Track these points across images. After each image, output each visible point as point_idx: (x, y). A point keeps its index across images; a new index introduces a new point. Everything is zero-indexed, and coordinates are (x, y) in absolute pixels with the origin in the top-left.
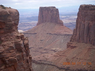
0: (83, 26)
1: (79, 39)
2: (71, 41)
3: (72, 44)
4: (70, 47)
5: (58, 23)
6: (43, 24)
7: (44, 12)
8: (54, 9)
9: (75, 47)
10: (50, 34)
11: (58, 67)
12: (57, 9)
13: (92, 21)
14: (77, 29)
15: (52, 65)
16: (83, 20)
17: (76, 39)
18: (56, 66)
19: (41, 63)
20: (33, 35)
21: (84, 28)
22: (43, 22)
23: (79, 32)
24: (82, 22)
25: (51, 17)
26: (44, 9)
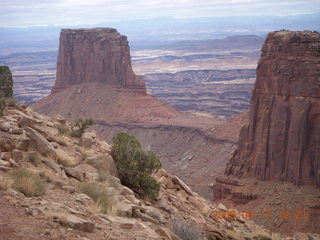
0: (285, 115)
1: (267, 165)
2: (230, 172)
4: (229, 197)
5: (126, 86)
6: (74, 88)
7: (75, 47)
8: (112, 36)
10: (103, 123)
12: (124, 38)
14: (255, 125)
16: (284, 92)
17: (253, 167)
21: (288, 123)
22: (73, 81)
23: (265, 140)
24: (278, 98)
25: (101, 63)
26: (77, 36)
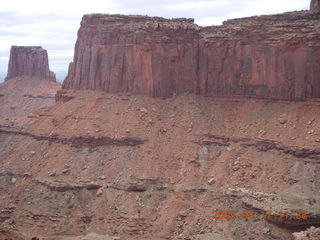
1: (80, 82)
2: (64, 87)
3: (65, 93)
4: (62, 99)
5: (46, 78)
6: (17, 78)
7: (19, 56)
8: (39, 50)
9: (71, 98)
10: (30, 96)
12: (45, 51)
13: (105, 44)
14: (76, 62)
15: (23, 134)
16: (89, 43)
17: (74, 84)
18: (31, 136)
19: (1, 131)
24: (86, 47)
25: (32, 65)
26: (20, 50)
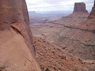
3: (91, 16)
4: (89, 18)
5: (85, 12)
6: (76, 12)
7: (77, 5)
8: (83, 3)
9: (92, 18)
10: (80, 17)
11: (81, 29)
15: (78, 29)
18: (80, 29)
19: (71, 27)
20: (70, 18)
